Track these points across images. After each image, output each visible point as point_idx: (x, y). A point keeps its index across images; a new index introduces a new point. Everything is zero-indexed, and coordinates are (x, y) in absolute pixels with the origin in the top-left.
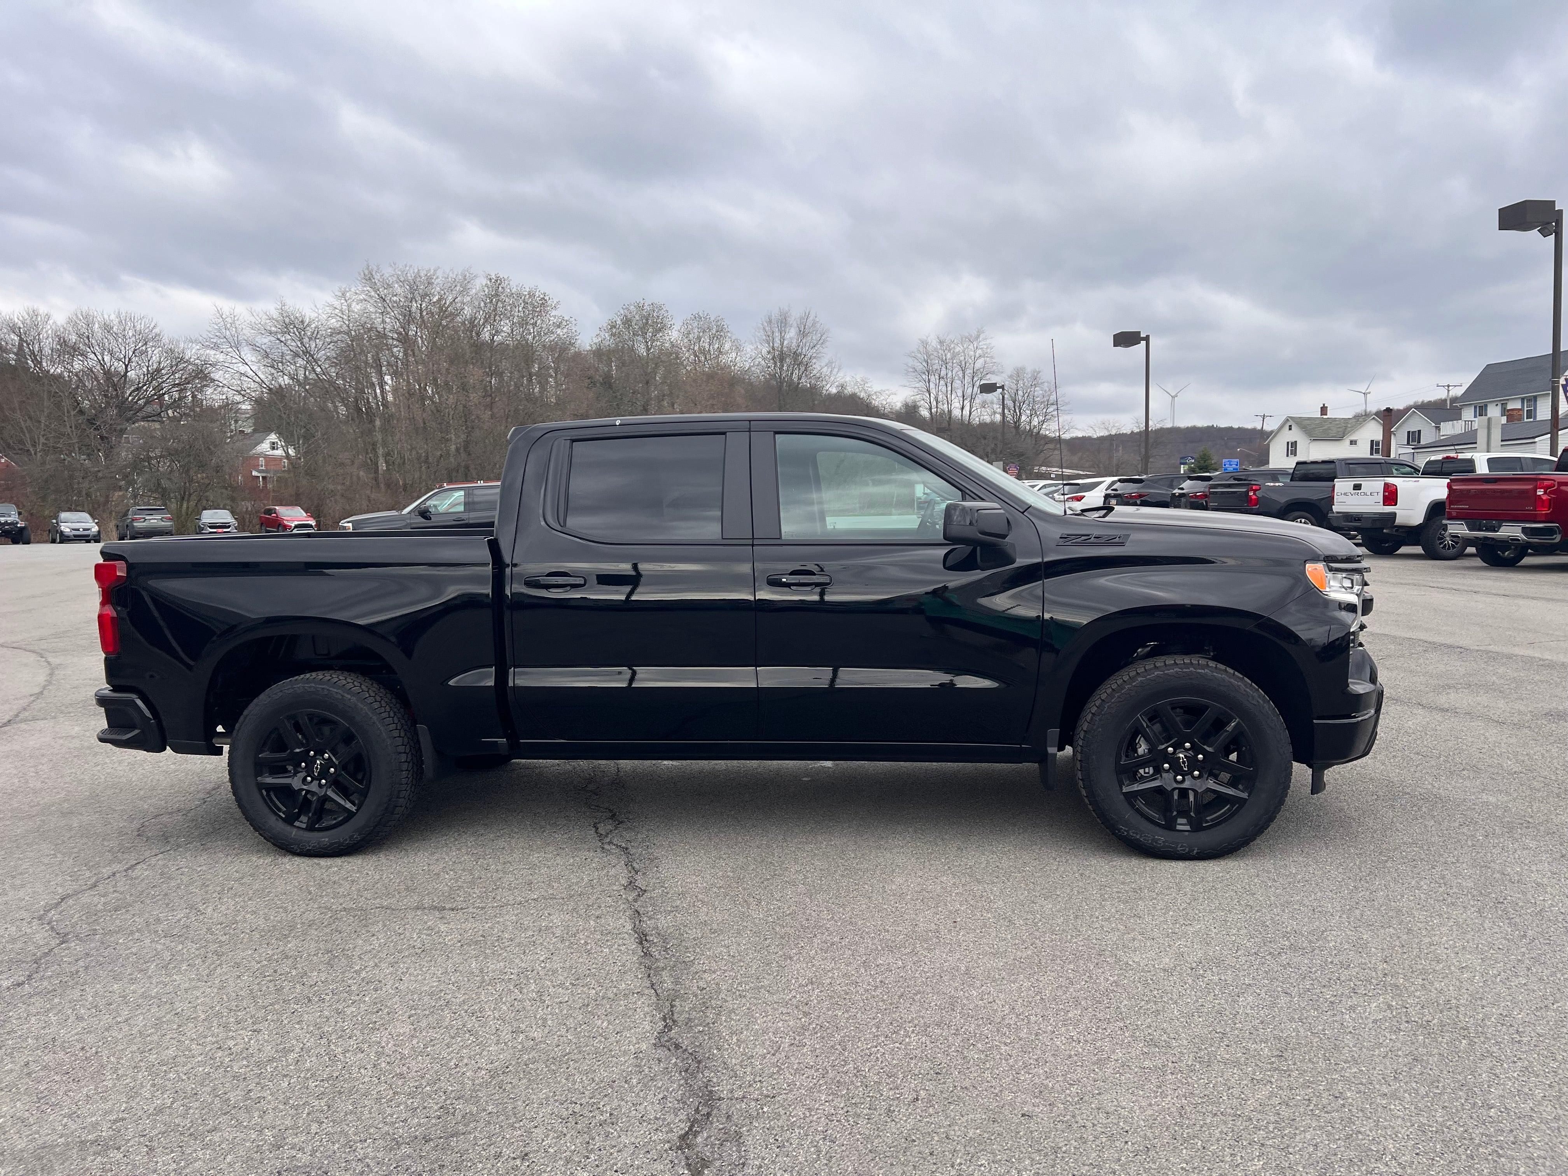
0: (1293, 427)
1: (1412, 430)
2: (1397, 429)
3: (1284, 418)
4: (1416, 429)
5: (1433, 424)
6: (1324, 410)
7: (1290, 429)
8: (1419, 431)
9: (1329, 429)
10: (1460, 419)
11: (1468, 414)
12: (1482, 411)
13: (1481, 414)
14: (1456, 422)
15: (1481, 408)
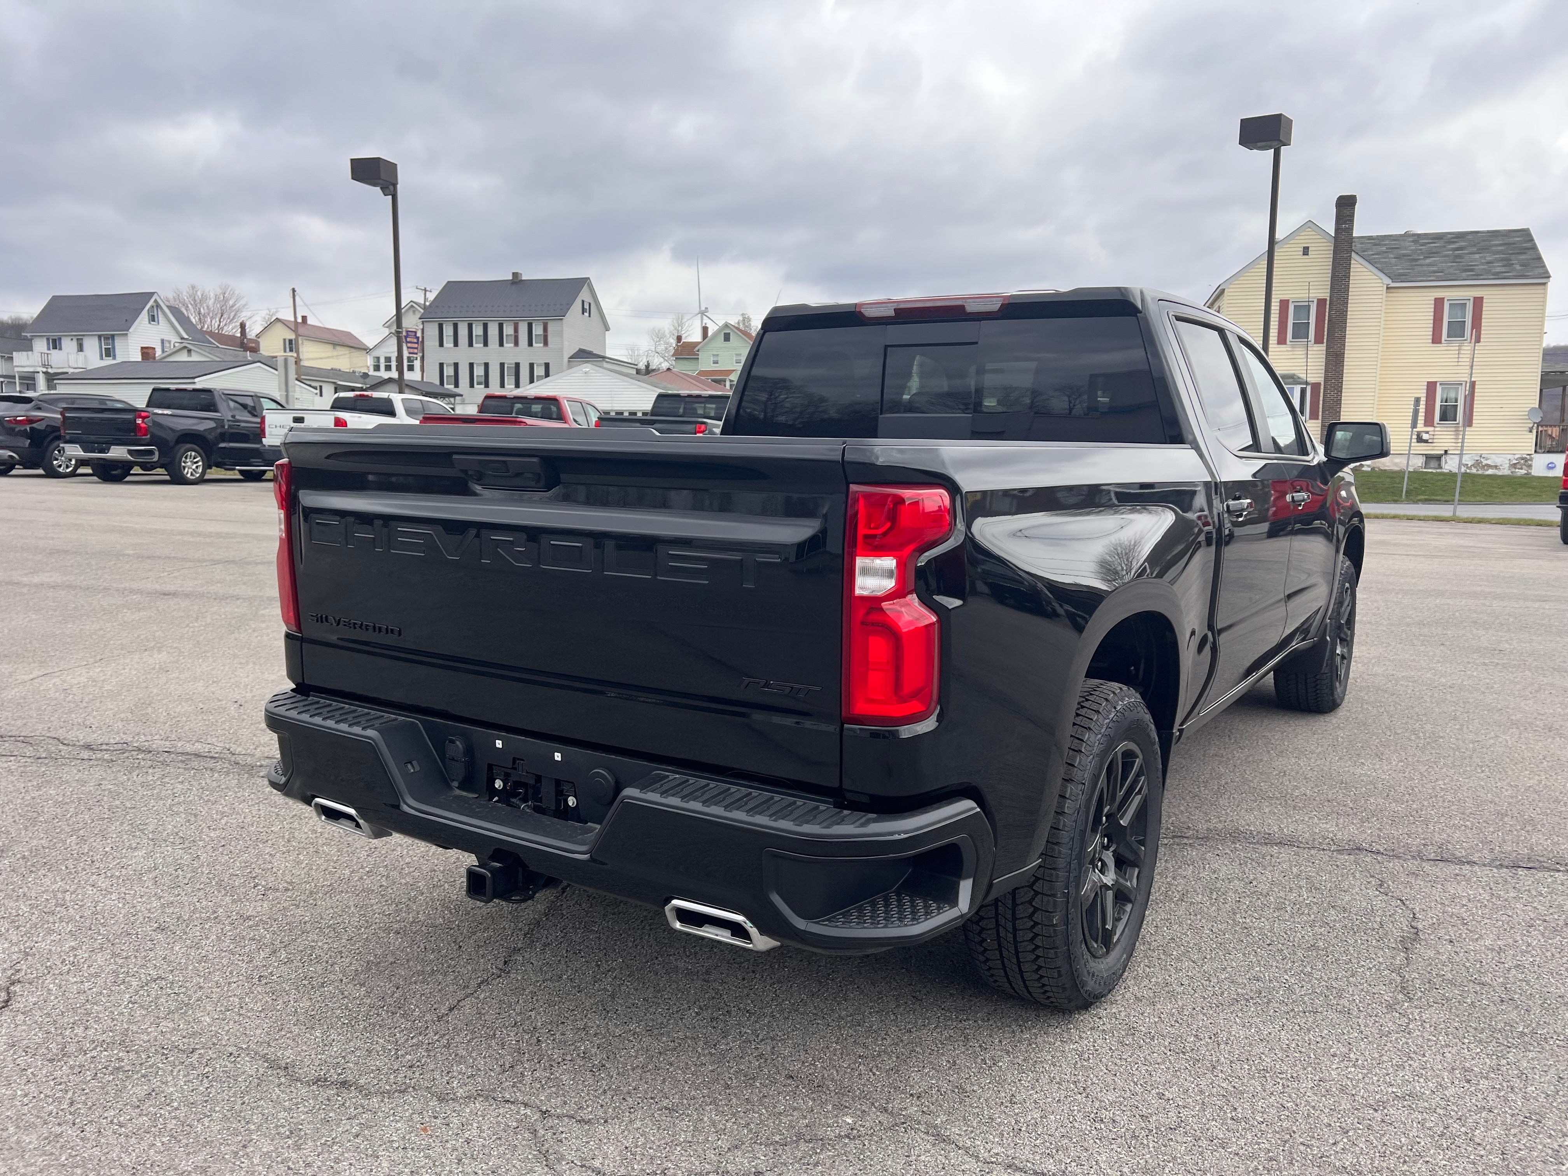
10: (32, 350)
11: (40, 346)
12: (55, 344)
13: (55, 348)
14: (30, 353)
15: (54, 341)
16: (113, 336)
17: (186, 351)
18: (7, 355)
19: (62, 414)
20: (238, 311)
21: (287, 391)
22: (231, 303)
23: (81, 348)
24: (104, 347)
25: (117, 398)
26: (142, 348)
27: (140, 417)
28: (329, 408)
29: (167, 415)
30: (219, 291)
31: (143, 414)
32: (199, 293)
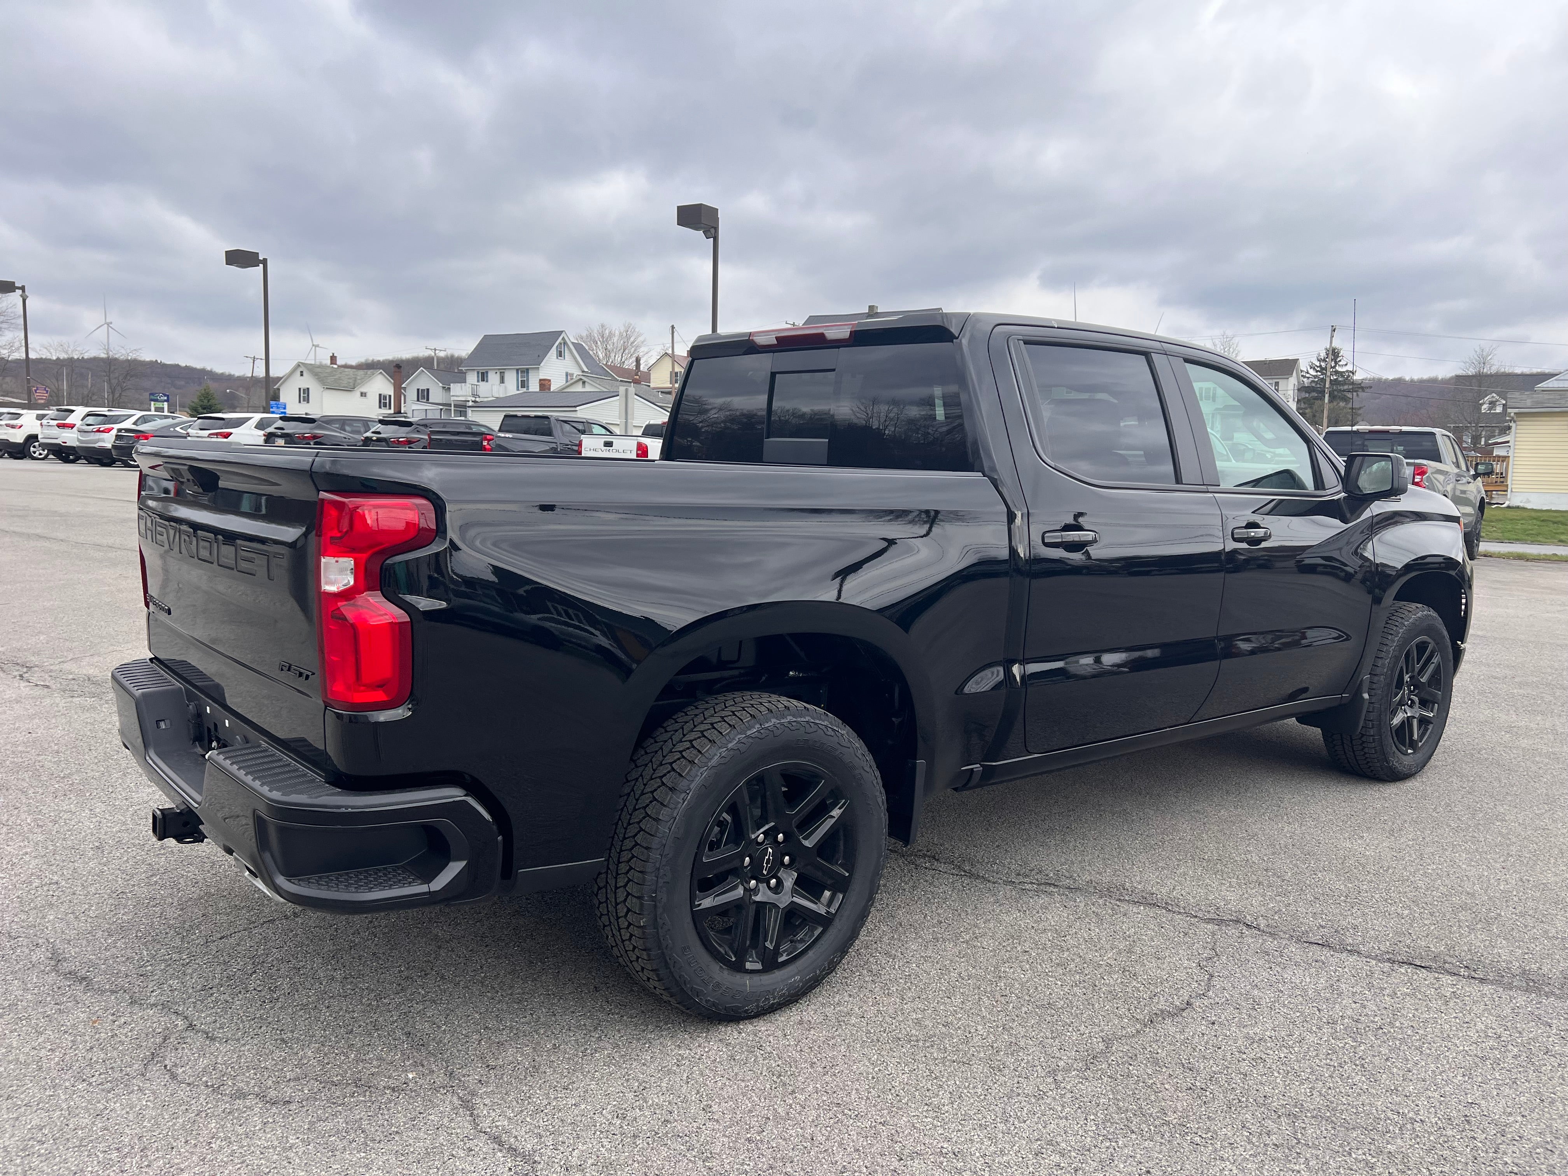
0: (305, 373)
1: (421, 388)
2: (407, 385)
3: (294, 364)
4: (425, 388)
5: (441, 385)
6: (333, 359)
7: (302, 375)
8: (428, 390)
9: (340, 379)
10: (465, 382)
11: (472, 378)
12: (483, 377)
13: (483, 380)
14: (463, 384)
15: (483, 374)
16: (528, 370)
17: (581, 383)
18: (447, 386)
19: (429, 436)
20: (638, 347)
21: (626, 419)
22: (632, 339)
23: (502, 381)
24: (520, 379)
25: (481, 423)
26: (540, 380)
27: (486, 439)
28: (640, 435)
29: (509, 438)
30: (622, 329)
31: (488, 437)
32: (607, 332)
